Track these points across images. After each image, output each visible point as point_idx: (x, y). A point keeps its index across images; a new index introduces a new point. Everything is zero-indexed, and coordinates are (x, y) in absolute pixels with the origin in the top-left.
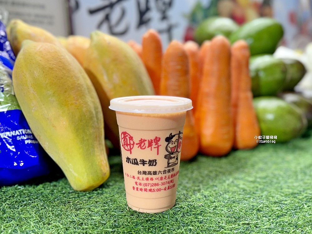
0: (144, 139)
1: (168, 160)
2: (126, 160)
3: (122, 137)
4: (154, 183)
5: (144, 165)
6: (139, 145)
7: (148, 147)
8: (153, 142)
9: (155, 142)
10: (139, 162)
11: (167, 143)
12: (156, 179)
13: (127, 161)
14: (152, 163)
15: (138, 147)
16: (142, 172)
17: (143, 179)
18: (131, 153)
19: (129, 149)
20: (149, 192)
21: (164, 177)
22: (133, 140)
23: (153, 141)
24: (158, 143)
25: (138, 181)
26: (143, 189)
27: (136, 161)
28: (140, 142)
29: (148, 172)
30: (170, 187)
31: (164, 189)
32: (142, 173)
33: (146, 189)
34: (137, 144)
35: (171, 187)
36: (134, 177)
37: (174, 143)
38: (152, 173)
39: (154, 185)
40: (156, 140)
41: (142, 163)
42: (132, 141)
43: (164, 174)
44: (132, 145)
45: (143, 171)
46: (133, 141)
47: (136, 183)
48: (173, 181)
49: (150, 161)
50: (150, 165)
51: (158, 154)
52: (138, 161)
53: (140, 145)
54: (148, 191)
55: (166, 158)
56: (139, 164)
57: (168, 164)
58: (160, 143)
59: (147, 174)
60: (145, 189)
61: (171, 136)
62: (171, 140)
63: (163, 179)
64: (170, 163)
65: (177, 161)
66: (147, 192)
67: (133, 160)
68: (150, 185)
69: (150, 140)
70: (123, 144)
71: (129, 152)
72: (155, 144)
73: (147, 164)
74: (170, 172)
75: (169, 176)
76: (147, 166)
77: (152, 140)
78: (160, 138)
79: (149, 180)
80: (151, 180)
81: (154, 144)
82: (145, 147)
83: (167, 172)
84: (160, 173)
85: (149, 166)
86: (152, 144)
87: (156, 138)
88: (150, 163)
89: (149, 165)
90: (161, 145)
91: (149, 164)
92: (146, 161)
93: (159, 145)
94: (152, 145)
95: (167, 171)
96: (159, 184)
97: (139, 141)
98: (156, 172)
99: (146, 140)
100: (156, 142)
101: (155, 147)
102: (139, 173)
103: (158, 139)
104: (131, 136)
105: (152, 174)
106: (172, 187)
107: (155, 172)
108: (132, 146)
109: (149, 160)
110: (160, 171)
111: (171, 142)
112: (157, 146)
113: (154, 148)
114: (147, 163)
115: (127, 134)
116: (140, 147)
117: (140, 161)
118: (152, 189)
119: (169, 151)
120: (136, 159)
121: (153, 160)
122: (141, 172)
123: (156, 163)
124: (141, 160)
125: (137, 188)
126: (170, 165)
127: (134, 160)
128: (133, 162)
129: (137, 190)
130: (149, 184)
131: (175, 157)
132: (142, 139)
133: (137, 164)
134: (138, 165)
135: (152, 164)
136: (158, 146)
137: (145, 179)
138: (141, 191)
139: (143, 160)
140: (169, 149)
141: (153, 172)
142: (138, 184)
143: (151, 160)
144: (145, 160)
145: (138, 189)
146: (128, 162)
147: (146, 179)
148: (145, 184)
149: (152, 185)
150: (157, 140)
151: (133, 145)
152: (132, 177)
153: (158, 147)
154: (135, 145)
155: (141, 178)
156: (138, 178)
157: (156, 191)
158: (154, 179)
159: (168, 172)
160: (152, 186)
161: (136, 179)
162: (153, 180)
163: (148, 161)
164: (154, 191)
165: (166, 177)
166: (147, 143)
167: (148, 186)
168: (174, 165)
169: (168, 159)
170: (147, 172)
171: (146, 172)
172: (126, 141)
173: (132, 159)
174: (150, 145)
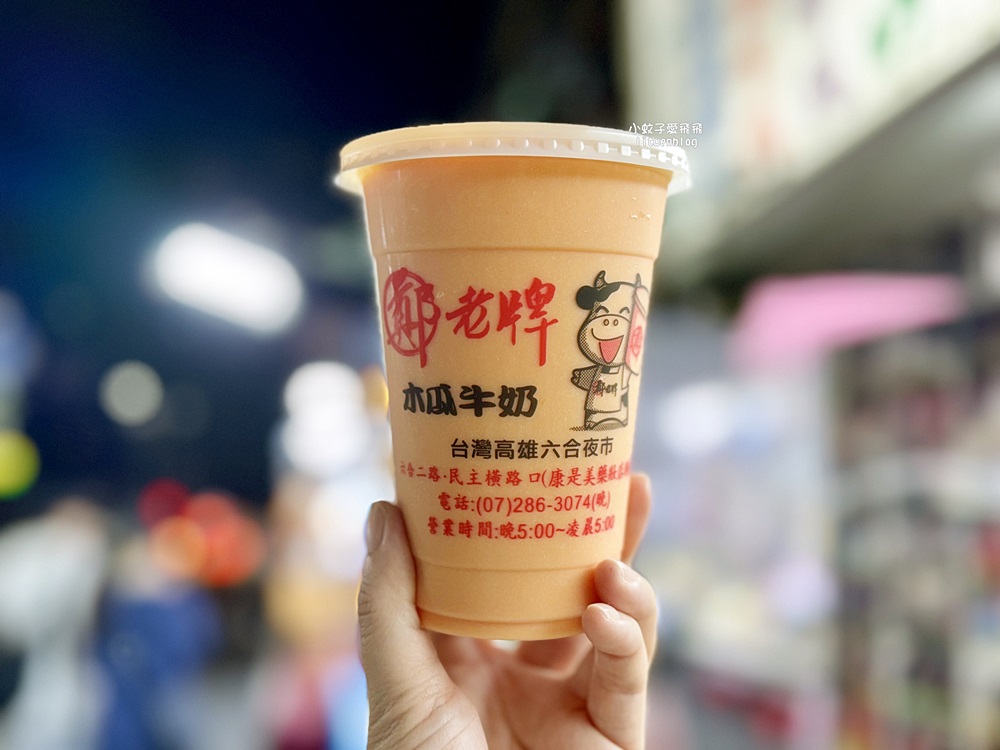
0: (482, 291)
1: (586, 392)
2: (403, 403)
3: (389, 301)
4: (524, 499)
5: (478, 413)
6: (457, 320)
7: (499, 328)
8: (521, 305)
9: (530, 306)
10: (458, 401)
11: (584, 314)
12: (534, 478)
13: (406, 407)
14: (516, 400)
15: (456, 331)
16: (470, 443)
17: (474, 479)
18: (424, 363)
19: (418, 345)
20: (502, 537)
21: (567, 473)
22: (433, 298)
23: (522, 300)
24: (544, 309)
25: (454, 490)
26: (472, 523)
27: (444, 398)
28: (465, 304)
29: (500, 443)
30: (593, 524)
31: (567, 528)
32: (470, 450)
33: (489, 524)
34: (450, 316)
35: (597, 524)
36: (434, 474)
37: (615, 323)
38: (515, 447)
39: (522, 508)
40: (533, 297)
41: (472, 401)
42: (431, 306)
43: (567, 456)
44: (429, 321)
45: (477, 442)
46: (432, 303)
47: (444, 499)
48: (605, 500)
49: (507, 393)
50: (506, 412)
51: (542, 361)
52: (456, 392)
53: (464, 322)
54: (495, 533)
55: (576, 384)
56: (459, 409)
57: (588, 413)
58: (551, 310)
59: (493, 453)
60: (481, 524)
61: (599, 283)
62: (603, 304)
63: (565, 480)
64: (595, 412)
65: (624, 409)
66: (493, 540)
67: (433, 392)
68: (505, 506)
69: (509, 296)
70: (392, 330)
71: (417, 358)
72: (531, 311)
73: (493, 405)
74: (593, 453)
75: (590, 471)
76: (491, 414)
77: (515, 295)
78: (551, 289)
79: (503, 480)
80: (508, 481)
81: (524, 312)
82: (488, 326)
83: (581, 453)
84: (551, 449)
85: (501, 415)
86: (517, 313)
87: (537, 284)
88: (506, 404)
89: (501, 411)
90: (555, 321)
91: (501, 405)
92: (491, 394)
93: (549, 318)
94: (519, 317)
95: (583, 445)
96: (546, 503)
97: (462, 300)
98: (534, 444)
99: (490, 296)
100: (534, 303)
101: (531, 326)
102: (459, 449)
103: (543, 291)
104: (428, 280)
105: (516, 454)
106: (603, 526)
107: (528, 445)
108: (428, 328)
109: (504, 387)
110: (551, 445)
111: (602, 312)
112: (537, 322)
113: (528, 330)
114: (495, 400)
115: (409, 280)
116: (462, 330)
117: (462, 396)
118: (516, 526)
119: (594, 355)
120: (446, 387)
121: (521, 390)
122: (465, 445)
123: (534, 404)
124: (466, 389)
125: (448, 523)
126: (596, 418)
127: (437, 389)
128: (434, 404)
129: (448, 531)
130: (502, 499)
131: (618, 387)
132: (471, 291)
133: (448, 408)
134: (455, 413)
135: (514, 409)
136: (544, 325)
137: (481, 478)
138: (465, 535)
139: (476, 388)
140: (593, 346)
141: (522, 443)
142: (452, 502)
143: (511, 389)
144: (483, 390)
145: (452, 527)
146: (413, 410)
147: (488, 479)
148: (481, 503)
149: (515, 505)
150: (539, 296)
151: (434, 321)
152: (428, 472)
153: (542, 329)
154: (442, 320)
155: (465, 476)
156: (454, 474)
157: (531, 533)
158: (523, 476)
159: (585, 449)
160: (515, 511)
161: (442, 480)
162: (519, 481)
163: (498, 392)
164: (522, 534)
165: (575, 471)
166: (493, 308)
167: (498, 510)
168: (612, 427)
169: (588, 391)
170: (494, 446)
171: (488, 443)
172: (404, 311)
173: (428, 390)
174: (508, 317)
